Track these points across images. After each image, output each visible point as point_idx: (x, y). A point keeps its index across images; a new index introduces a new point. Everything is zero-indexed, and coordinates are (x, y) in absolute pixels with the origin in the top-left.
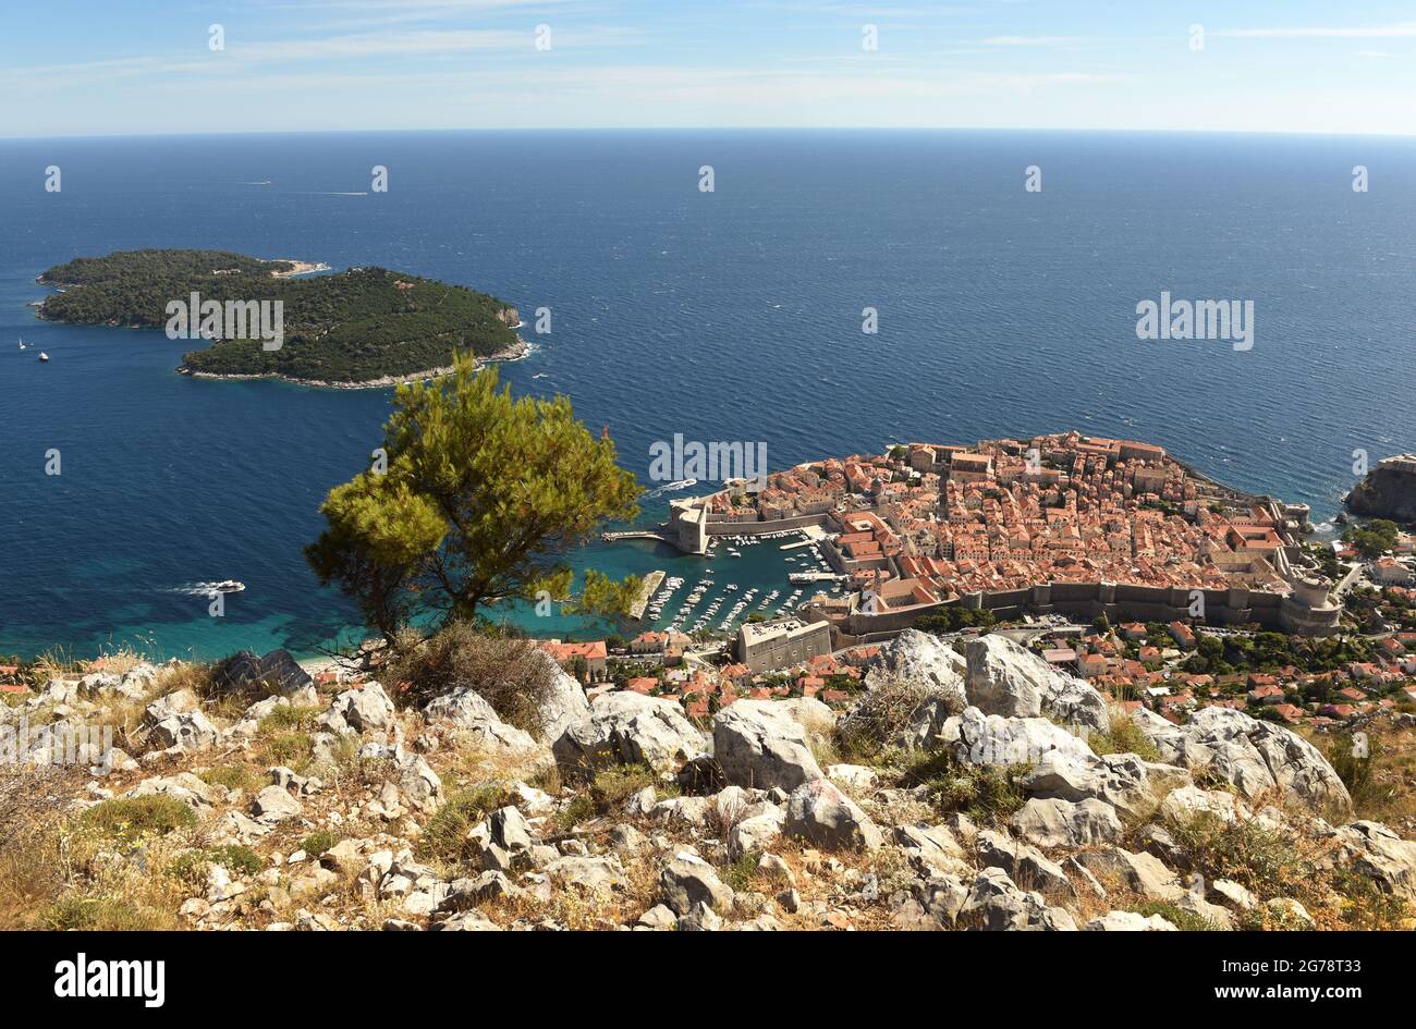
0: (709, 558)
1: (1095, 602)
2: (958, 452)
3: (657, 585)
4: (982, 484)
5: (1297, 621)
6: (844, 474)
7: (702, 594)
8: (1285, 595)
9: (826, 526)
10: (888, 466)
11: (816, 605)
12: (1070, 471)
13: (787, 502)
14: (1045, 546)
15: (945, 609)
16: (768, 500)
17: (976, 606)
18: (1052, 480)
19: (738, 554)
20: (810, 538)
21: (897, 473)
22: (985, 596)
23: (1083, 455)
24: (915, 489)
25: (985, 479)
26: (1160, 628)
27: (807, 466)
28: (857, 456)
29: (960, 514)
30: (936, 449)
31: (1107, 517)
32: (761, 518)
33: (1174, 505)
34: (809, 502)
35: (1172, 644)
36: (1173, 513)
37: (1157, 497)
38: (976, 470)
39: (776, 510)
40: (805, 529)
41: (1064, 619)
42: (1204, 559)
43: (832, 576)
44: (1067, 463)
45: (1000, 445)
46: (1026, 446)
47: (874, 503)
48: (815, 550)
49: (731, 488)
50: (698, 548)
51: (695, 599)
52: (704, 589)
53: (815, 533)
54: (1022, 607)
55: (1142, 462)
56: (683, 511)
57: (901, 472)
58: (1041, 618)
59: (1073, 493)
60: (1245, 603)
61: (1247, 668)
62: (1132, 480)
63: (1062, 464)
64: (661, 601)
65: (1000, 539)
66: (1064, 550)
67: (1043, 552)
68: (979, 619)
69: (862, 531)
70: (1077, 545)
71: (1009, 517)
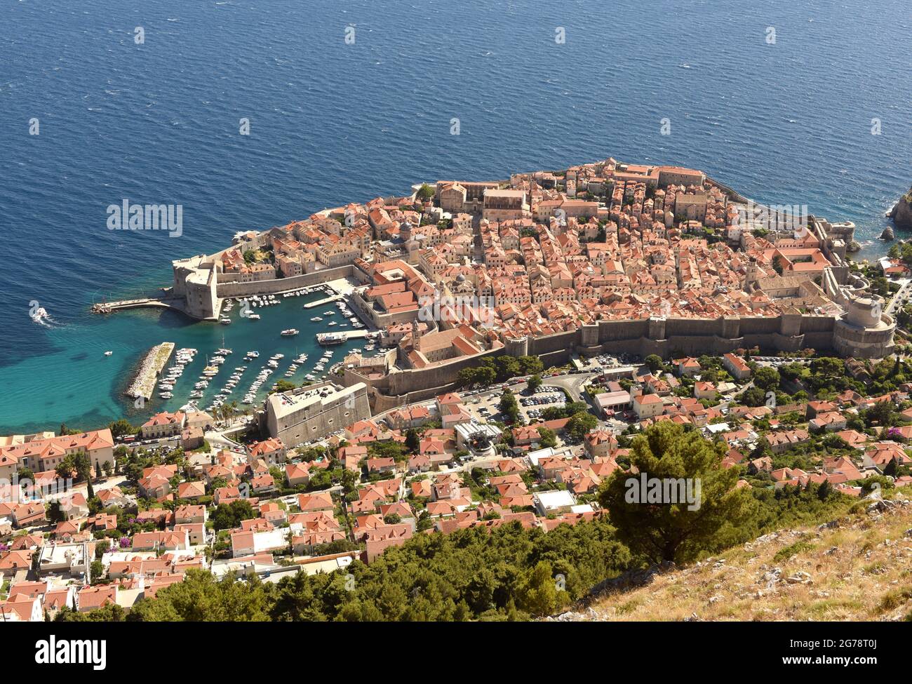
0: (224, 324)
1: (645, 339)
2: (490, 188)
3: (165, 360)
4: (517, 222)
5: (851, 343)
6: (369, 220)
7: (219, 365)
8: (838, 318)
9: (352, 277)
10: (415, 208)
11: (349, 366)
12: (609, 202)
13: (306, 255)
14: (589, 284)
15: (490, 359)
16: (286, 254)
17: (522, 353)
18: (591, 212)
19: (258, 316)
20: (336, 293)
21: (426, 216)
22: (531, 342)
23: (621, 184)
24: (447, 232)
25: (520, 216)
26: (714, 361)
27: (327, 213)
28: (381, 199)
29: (497, 256)
30: (466, 187)
31: (651, 249)
32: (280, 274)
33: (717, 232)
34: (332, 254)
35: (727, 377)
36: (717, 240)
37: (700, 224)
38: (511, 207)
39: (296, 265)
40: (330, 284)
41: (614, 360)
42: (751, 286)
43: (364, 333)
44: (606, 194)
45: (534, 179)
46: (561, 178)
47: (404, 250)
48: (342, 306)
49: (243, 243)
50: (210, 312)
51: (213, 371)
52: (222, 360)
53: (342, 287)
54: (571, 350)
55: (683, 188)
56: (190, 272)
57: (430, 214)
58: (591, 360)
59: (614, 226)
60: (798, 330)
61: (805, 397)
62: (673, 207)
63: (600, 195)
64: (172, 377)
65: (541, 280)
66: (608, 287)
67: (587, 291)
68: (527, 367)
69: (393, 282)
70: (621, 280)
71: (549, 255)
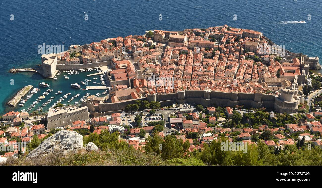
0: (55, 80)
1: (202, 99)
2: (172, 34)
3: (27, 92)
4: (181, 48)
5: (280, 107)
6: (123, 43)
7: (46, 95)
8: (277, 96)
9: (110, 66)
10: (144, 40)
11: (89, 100)
12: (220, 42)
13: (93, 56)
14: (197, 75)
15: (139, 101)
16: (85, 55)
17: (153, 100)
18: (211, 46)
19: (68, 78)
20: (101, 71)
21: (146, 43)
22: (157, 96)
23: (227, 35)
24: (152, 50)
25: (183, 46)
26: (222, 110)
27: (108, 40)
28: (131, 36)
29: (166, 61)
30: (165, 33)
31: (229, 62)
32: (82, 62)
33: (260, 57)
34: (103, 56)
35: (224, 116)
36: (259, 61)
37: (254, 54)
38: (179, 42)
39: (88, 59)
40: (101, 68)
41: (189, 106)
42: (261, 81)
43: (105, 87)
44: (219, 39)
45: (193, 31)
46: (204, 32)
47: (132, 56)
48: (102, 76)
49: (72, 49)
50: (50, 75)
51: (43, 97)
52: (47, 93)
53: (105, 69)
54: (173, 101)
55: (251, 39)
56: (46, 59)
57: (148, 43)
58: (180, 105)
59: (218, 52)
60: (260, 99)
62: (244, 46)
63: (218, 39)
64: (26, 98)
65: (179, 72)
66: (204, 77)
67: (196, 78)
68: (153, 106)
69: (122, 68)
70: (210, 74)
71: (187, 62)
